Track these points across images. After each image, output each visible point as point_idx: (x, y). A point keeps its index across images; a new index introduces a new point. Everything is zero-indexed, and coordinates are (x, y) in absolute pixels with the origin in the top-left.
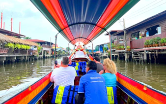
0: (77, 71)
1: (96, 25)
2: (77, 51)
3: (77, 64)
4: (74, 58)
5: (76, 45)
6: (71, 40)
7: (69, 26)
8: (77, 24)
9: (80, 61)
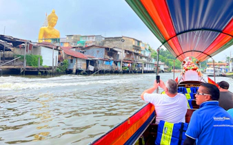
0: (189, 101)
1: (221, 32)
2: (187, 70)
3: (188, 90)
4: (182, 81)
5: (184, 62)
6: (178, 54)
7: (177, 35)
8: (189, 31)
9: (192, 86)
